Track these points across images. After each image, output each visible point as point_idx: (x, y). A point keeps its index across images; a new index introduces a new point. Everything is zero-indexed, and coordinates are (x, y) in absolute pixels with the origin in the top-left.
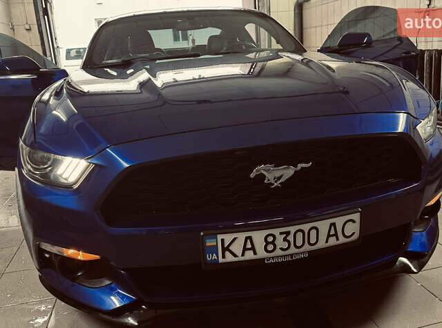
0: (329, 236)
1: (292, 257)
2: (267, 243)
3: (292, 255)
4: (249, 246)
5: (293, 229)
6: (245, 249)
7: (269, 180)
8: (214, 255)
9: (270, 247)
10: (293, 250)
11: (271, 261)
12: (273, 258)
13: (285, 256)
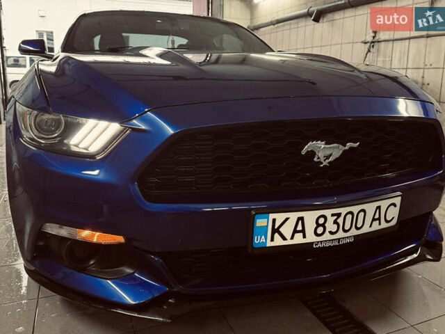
0: (374, 220)
1: (339, 242)
2: (318, 225)
3: (339, 239)
4: (300, 228)
5: (343, 211)
6: (295, 231)
7: (319, 158)
8: (263, 237)
9: (320, 230)
10: (341, 234)
11: (320, 245)
12: (321, 242)
13: (332, 240)
